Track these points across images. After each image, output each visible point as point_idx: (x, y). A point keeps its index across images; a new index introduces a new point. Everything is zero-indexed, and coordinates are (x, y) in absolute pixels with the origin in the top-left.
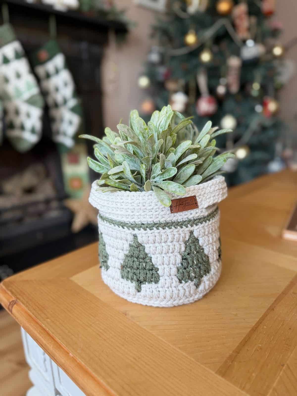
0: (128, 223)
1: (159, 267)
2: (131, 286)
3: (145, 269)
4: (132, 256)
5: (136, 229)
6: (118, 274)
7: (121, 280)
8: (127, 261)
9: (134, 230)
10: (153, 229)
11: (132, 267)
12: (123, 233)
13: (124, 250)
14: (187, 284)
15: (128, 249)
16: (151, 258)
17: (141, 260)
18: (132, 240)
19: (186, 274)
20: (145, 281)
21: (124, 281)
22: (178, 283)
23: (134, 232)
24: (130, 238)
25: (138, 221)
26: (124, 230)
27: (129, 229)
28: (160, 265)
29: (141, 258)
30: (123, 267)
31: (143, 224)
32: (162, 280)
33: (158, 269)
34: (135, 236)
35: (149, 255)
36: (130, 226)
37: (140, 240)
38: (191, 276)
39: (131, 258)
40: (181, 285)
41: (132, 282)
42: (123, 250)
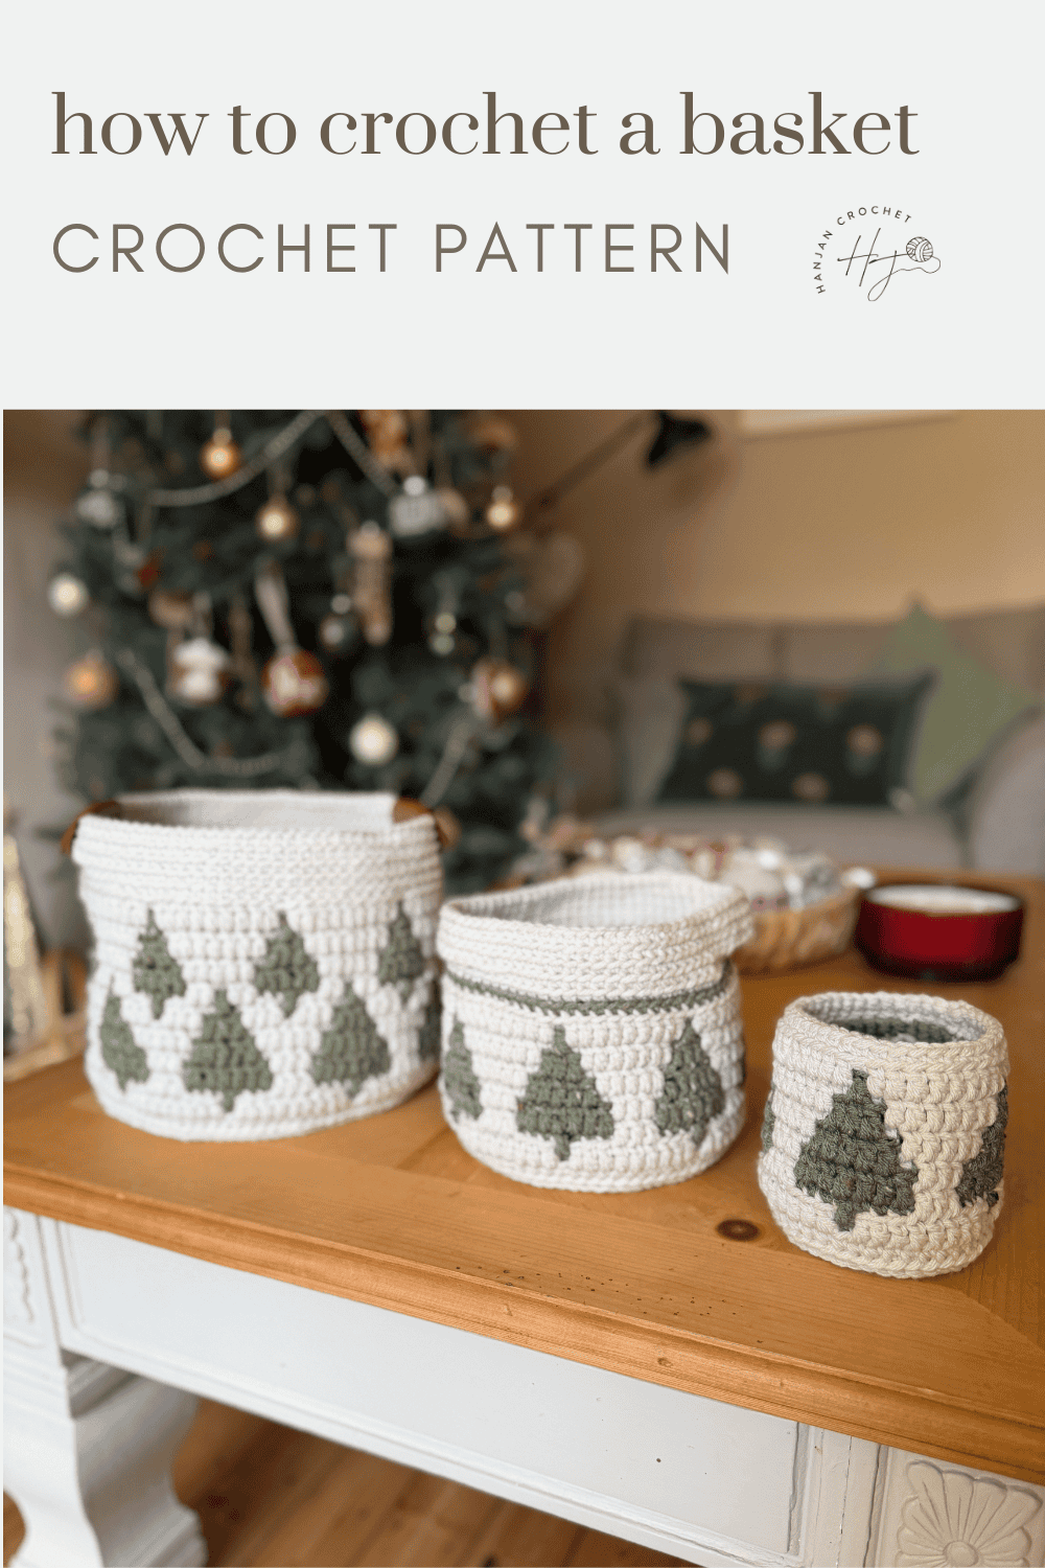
0: (546, 998)
1: (614, 1100)
2: (544, 1147)
3: (580, 1106)
4: (548, 1078)
5: (563, 1013)
6: (509, 1123)
7: (519, 1136)
8: (534, 1088)
9: (558, 1014)
10: (603, 1013)
11: (548, 1104)
12: (530, 1022)
13: (528, 1062)
14: (677, 1138)
15: (538, 1060)
16: (594, 1080)
17: (570, 1086)
18: (551, 1039)
19: (674, 1115)
20: (581, 1132)
21: (527, 1137)
22: (658, 1136)
23: (558, 1021)
24: (546, 1034)
25: (570, 996)
26: (533, 1015)
27: (546, 1014)
28: (617, 1094)
29: (571, 1081)
30: (523, 1105)
31: (582, 1002)
32: (620, 1130)
33: (609, 1106)
34: (559, 1032)
35: (589, 1075)
36: (549, 1007)
37: (570, 1039)
38: (685, 1118)
39: (545, 1080)
40: (665, 1140)
41: (546, 1139)
42: (523, 1064)
